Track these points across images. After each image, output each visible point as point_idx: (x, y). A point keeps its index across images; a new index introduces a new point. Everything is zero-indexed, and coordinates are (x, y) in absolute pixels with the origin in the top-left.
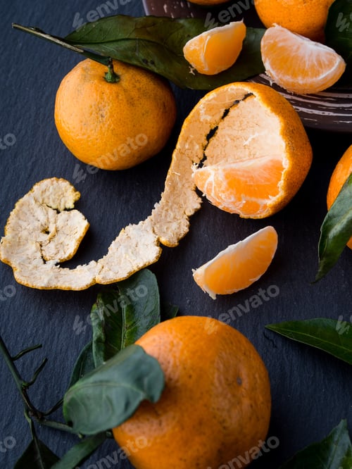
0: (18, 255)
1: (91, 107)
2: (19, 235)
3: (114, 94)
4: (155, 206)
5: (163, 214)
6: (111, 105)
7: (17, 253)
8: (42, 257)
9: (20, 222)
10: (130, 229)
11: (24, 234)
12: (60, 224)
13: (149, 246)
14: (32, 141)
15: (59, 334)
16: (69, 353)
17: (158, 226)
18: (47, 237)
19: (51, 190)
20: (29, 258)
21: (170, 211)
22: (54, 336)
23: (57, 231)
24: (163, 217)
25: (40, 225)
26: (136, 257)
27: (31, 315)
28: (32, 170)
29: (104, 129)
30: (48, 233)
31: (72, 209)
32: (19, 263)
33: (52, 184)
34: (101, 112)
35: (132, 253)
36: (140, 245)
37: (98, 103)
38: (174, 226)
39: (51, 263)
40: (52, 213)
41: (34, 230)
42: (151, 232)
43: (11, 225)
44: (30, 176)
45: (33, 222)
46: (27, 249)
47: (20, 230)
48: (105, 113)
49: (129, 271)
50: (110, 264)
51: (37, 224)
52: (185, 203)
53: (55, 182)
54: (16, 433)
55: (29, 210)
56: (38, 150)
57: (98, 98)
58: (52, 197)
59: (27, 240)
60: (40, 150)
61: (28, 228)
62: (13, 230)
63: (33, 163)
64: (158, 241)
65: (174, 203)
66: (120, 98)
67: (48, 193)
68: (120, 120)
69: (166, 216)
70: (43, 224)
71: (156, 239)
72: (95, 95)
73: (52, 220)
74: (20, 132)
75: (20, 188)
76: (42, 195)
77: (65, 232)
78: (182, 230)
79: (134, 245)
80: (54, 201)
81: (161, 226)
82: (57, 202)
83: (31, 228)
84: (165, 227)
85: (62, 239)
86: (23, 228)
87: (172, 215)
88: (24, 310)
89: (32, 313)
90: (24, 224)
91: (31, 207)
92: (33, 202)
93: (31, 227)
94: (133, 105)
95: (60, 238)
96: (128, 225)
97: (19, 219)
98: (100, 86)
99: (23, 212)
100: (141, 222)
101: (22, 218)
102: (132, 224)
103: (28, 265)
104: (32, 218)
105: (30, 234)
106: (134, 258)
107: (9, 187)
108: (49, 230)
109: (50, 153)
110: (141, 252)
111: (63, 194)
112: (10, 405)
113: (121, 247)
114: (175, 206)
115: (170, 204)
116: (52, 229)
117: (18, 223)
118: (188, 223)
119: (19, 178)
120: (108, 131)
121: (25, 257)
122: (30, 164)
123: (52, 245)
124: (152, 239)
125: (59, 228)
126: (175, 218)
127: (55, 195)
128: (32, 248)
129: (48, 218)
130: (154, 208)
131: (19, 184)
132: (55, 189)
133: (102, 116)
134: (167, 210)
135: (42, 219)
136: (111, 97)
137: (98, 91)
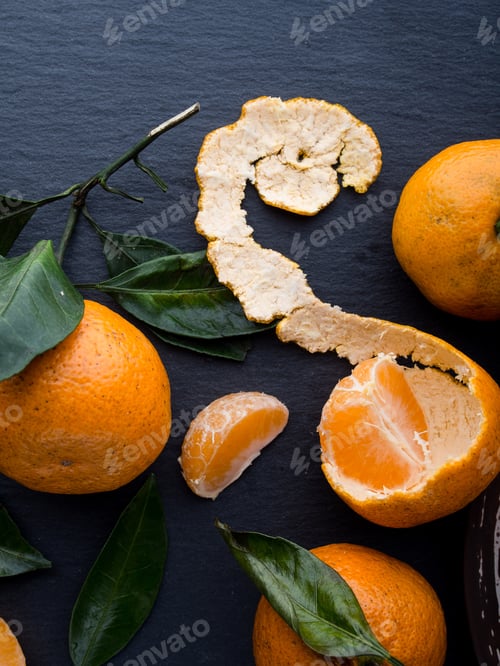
0: (259, 125)
1: (452, 203)
2: (291, 120)
3: (472, 235)
4: (336, 307)
5: (326, 318)
6: (454, 232)
7: (262, 123)
8: (261, 158)
9: (311, 118)
10: (300, 276)
11: (294, 126)
12: (315, 173)
13: (275, 305)
14: (458, 108)
15: (151, 198)
16: (125, 215)
17: (307, 314)
18: (293, 159)
19: (364, 150)
20: (256, 140)
21: (334, 326)
22: (147, 192)
23: (303, 170)
24: (323, 318)
25: (308, 145)
26: (257, 289)
27: (176, 156)
28: (407, 117)
29: (422, 224)
30: (301, 157)
31: (341, 185)
32: (243, 131)
33: (371, 151)
34: (444, 218)
35: (264, 283)
36: (277, 291)
37: (457, 213)
38: (314, 334)
39: (250, 173)
40: (332, 158)
41: (301, 139)
42: (295, 306)
43: (304, 106)
44: (397, 115)
45: (314, 135)
46: (271, 135)
47: (300, 119)
48: (443, 224)
49: (232, 282)
50: (247, 254)
51: (311, 141)
52: (354, 344)
53: (374, 154)
54: (14, 166)
55: (331, 126)
56: (441, 119)
57: (467, 211)
58: (355, 154)
59: (285, 132)
60: (442, 122)
61: (304, 129)
62: (297, 111)
63: (419, 116)
64: (283, 317)
65: (349, 331)
66: (468, 245)
67: (359, 146)
68: (436, 248)
69: (326, 322)
70: (313, 149)
71: (283, 314)
72: (470, 206)
73: (319, 160)
74: (475, 86)
75: (373, 105)
76: (355, 139)
77: (304, 182)
78: (311, 344)
79: (276, 284)
80: (350, 157)
81: (309, 317)
82: (349, 162)
83: (303, 134)
84: (307, 323)
85: (290, 180)
86: (302, 123)
87: (330, 330)
88: (182, 147)
89: (179, 158)
90: (308, 123)
91: (337, 126)
92: (343, 129)
93: (305, 133)
94: (461, 264)
95: (292, 178)
96: (304, 273)
97: (316, 115)
98: (487, 212)
99: (327, 118)
100: (309, 289)
101: (318, 117)
102: (306, 277)
103: (244, 142)
104: (321, 131)
105: (295, 134)
106: (255, 286)
107: (376, 90)
108: (306, 160)
109: (439, 138)
110: (266, 294)
111: (362, 168)
112: (49, 153)
113: (273, 267)
114: (345, 332)
115: (345, 326)
116: (306, 163)
117: (309, 114)
118: (324, 351)
119: (391, 100)
120: (420, 231)
121: (257, 135)
122: (419, 112)
123: (279, 168)
124: (284, 308)
125: (307, 173)
126: (327, 333)
127: (358, 157)
128: (272, 142)
129: (322, 154)
130: (332, 306)
131: (382, 102)
132: (365, 155)
133: (439, 220)
134: (334, 323)
135: (320, 147)
136: (466, 231)
137: (477, 209)
